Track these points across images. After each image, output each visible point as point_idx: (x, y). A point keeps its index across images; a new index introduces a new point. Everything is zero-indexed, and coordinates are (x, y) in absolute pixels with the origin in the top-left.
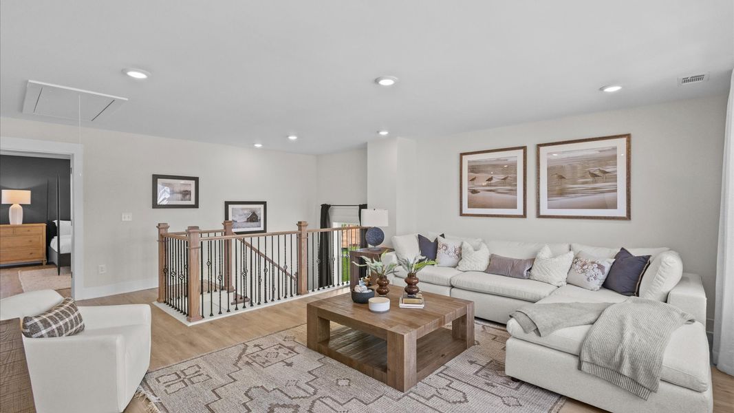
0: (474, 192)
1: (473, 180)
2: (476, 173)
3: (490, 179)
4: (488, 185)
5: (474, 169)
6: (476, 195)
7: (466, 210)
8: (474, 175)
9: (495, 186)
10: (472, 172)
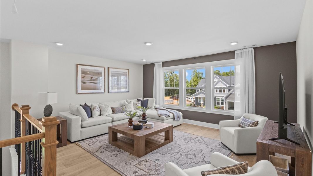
0: (84, 83)
1: (84, 77)
2: (85, 74)
3: (91, 78)
4: (91, 80)
5: (83, 72)
6: (85, 84)
7: (80, 91)
8: (84, 75)
9: (93, 81)
10: (83, 73)
